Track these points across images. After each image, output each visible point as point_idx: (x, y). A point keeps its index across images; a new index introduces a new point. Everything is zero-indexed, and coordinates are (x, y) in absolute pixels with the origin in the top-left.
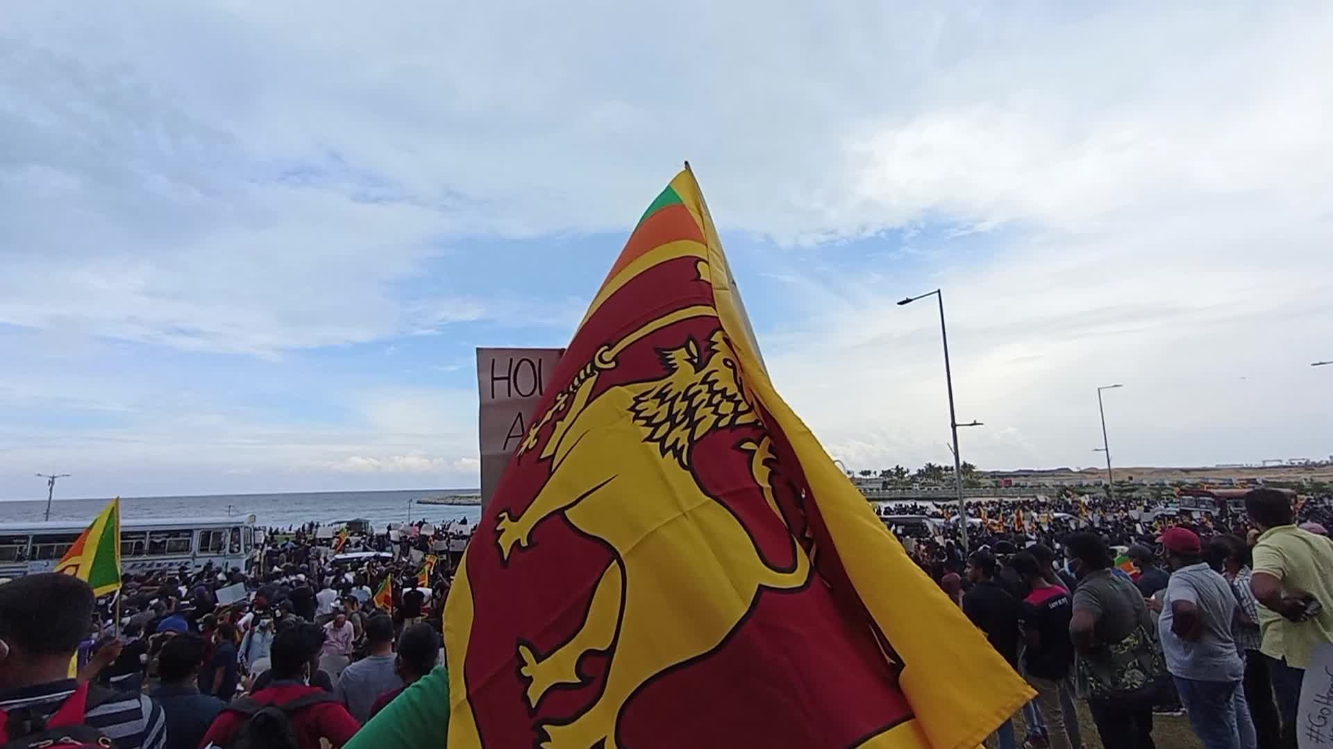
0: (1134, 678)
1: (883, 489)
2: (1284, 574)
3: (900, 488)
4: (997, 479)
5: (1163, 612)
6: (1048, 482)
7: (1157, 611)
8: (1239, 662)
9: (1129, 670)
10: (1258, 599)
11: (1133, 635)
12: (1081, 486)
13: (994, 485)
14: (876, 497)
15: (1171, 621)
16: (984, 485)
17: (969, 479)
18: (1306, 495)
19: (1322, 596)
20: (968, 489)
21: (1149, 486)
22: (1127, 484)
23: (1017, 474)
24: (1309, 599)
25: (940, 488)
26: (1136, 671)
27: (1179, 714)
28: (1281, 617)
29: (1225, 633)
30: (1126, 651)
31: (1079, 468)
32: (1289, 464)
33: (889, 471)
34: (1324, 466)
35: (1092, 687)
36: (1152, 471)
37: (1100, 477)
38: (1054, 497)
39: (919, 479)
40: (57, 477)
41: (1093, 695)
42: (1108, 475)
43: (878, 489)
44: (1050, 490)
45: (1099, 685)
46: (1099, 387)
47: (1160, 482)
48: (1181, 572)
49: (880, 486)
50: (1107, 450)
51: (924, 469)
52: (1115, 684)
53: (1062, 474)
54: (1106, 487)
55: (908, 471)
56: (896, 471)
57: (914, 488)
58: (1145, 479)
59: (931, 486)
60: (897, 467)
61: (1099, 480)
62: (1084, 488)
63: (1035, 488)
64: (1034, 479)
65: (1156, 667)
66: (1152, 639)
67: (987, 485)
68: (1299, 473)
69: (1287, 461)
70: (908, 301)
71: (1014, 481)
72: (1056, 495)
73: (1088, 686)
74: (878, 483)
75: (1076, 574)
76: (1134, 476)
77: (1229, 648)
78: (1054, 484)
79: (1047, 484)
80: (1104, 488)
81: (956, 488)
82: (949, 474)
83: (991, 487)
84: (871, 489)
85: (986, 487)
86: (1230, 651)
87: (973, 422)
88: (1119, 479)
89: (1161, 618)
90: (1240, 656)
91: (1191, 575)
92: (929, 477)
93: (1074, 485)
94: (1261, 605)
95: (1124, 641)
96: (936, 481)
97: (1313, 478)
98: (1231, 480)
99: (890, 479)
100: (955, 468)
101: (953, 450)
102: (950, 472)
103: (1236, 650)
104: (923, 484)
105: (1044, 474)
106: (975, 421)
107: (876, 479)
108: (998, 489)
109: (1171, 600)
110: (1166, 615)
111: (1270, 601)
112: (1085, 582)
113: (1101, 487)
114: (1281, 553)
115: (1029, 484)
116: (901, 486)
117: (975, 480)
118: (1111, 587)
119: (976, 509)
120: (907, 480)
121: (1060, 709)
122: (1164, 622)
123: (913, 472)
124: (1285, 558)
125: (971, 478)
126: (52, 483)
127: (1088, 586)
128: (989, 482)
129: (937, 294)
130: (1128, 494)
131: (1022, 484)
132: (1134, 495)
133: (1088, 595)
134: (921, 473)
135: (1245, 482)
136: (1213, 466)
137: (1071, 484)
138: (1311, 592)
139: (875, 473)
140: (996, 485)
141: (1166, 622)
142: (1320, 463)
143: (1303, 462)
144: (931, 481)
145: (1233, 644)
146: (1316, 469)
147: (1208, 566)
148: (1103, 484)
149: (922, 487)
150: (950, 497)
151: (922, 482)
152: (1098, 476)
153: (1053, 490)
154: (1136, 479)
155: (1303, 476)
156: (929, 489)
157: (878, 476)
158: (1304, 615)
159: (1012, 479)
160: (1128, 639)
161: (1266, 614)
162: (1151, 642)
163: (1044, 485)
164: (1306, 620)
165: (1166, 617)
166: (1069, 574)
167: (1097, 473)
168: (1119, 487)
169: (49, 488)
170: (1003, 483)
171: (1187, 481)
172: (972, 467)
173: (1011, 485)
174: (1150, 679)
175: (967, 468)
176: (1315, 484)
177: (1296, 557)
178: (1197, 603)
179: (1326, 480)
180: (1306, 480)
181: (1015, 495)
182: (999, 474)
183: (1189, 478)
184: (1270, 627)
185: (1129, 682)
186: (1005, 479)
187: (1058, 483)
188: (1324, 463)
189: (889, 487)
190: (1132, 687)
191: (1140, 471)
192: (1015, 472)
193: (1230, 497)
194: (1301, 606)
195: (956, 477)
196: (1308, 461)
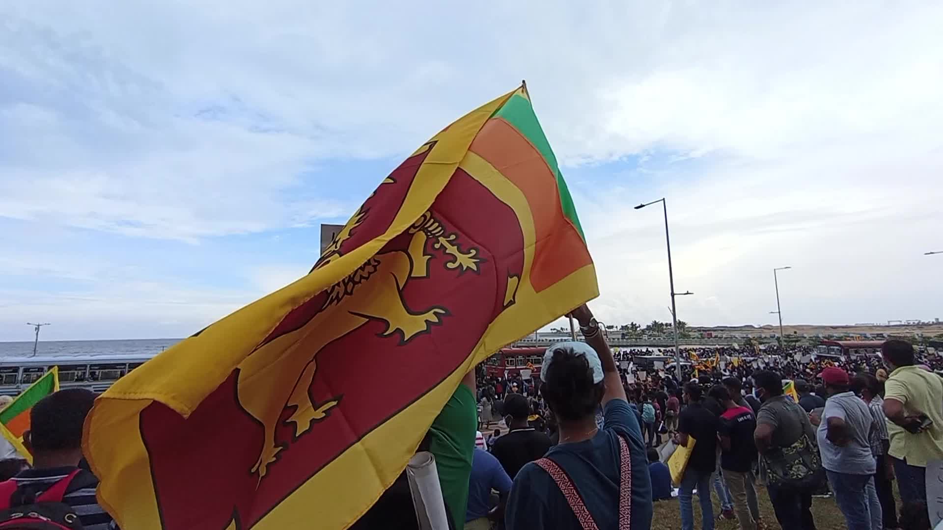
0: (799, 471)
1: (622, 339)
2: (907, 399)
3: (633, 338)
4: (702, 332)
5: (820, 426)
6: (737, 335)
7: (815, 425)
8: (872, 461)
9: (796, 465)
10: (888, 417)
11: (799, 441)
12: (760, 337)
13: (700, 336)
14: (617, 344)
15: (826, 431)
16: (693, 337)
17: (683, 333)
18: (918, 345)
19: (932, 415)
20: (681, 339)
21: (808, 338)
22: (793, 336)
23: (715, 329)
24: (924, 417)
25: (662, 339)
26: (801, 466)
27: (828, 496)
28: (903, 429)
29: (863, 440)
30: (794, 452)
31: (759, 325)
32: (906, 324)
33: (626, 326)
34: (930, 325)
35: (770, 477)
36: (810, 327)
37: (773, 332)
38: (742, 345)
39: (647, 332)
40: (41, 325)
41: (770, 483)
42: (780, 330)
43: (618, 339)
44: (739, 340)
45: (775, 475)
46: (775, 268)
47: (815, 335)
48: (834, 398)
49: (620, 337)
50: (779, 312)
51: (651, 325)
52: (786, 474)
53: (747, 329)
54: (778, 339)
55: (640, 326)
56: (631, 326)
57: (644, 338)
58: (806, 333)
59: (656, 337)
60: (632, 323)
61: (773, 334)
62: (762, 339)
63: (729, 339)
64: (728, 332)
65: (815, 463)
66: (812, 444)
67: (695, 336)
68: (913, 330)
69: (905, 321)
70: (642, 206)
71: (714, 334)
72: (742, 344)
73: (767, 476)
74: (618, 334)
75: (760, 399)
76: (798, 332)
77: (868, 451)
78: (742, 336)
79: (737, 336)
80: (776, 339)
81: (673, 339)
82: (669, 328)
83: (698, 338)
84: (613, 339)
85: (694, 338)
86: (867, 453)
87: (686, 292)
88: (787, 333)
89: (819, 428)
90: (874, 457)
91: (843, 400)
92: (654, 330)
93: (756, 337)
94: (891, 422)
95: (793, 446)
96: (660, 334)
97: (923, 334)
98: (866, 334)
99: (627, 331)
100: (673, 324)
101: (672, 312)
102: (669, 327)
103: (871, 452)
104: (650, 335)
105: (736, 329)
106: (688, 292)
107: (617, 331)
108: (702, 340)
109: (827, 417)
110: (823, 427)
111: (896, 419)
112: (766, 404)
113: (775, 338)
114: (905, 385)
115: (724, 336)
116: (634, 337)
117: (687, 333)
118: (784, 408)
119: (687, 353)
120: (639, 332)
121: (745, 493)
122: (821, 432)
123: (643, 327)
124: (907, 389)
125: (684, 331)
126: (37, 329)
127: (769, 407)
128: (697, 334)
129: (663, 201)
130: (794, 343)
131: (719, 336)
132: (798, 344)
133: (768, 414)
134: (649, 328)
135: (876, 336)
136: (853, 325)
137: (753, 336)
138: (924, 412)
139: (617, 327)
140: (701, 336)
141: (823, 432)
142: (927, 323)
143: (916, 322)
144: (655, 333)
145: (869, 449)
146: (925, 327)
147: (854, 394)
148: (776, 337)
149: (649, 337)
150: (669, 344)
151: (649, 334)
152: (772, 330)
153: (741, 340)
154: (799, 333)
155: (916, 332)
156: (654, 339)
157: (618, 330)
158: (920, 429)
159: (712, 332)
160: (796, 444)
161: (893, 428)
162: (812, 446)
163: (735, 337)
164: (921, 432)
165: (822, 429)
166: (756, 398)
167: (772, 329)
168: (788, 339)
169: (36, 332)
170: (706, 335)
171: (835, 335)
172: (684, 324)
173: (711, 337)
174: (810, 471)
175: (680, 325)
176: (924, 338)
177: (915, 387)
178: (845, 419)
179: (932, 335)
180: (918, 335)
181: (715, 344)
182: (704, 329)
183: (836, 333)
184: (896, 436)
185: (795, 474)
186: (708, 332)
187: (745, 336)
188: (931, 323)
189: (626, 337)
190: (798, 477)
191: (801, 328)
192: (714, 328)
193: (851, 346)
194: (919, 422)
195: (673, 331)
196: (920, 322)
